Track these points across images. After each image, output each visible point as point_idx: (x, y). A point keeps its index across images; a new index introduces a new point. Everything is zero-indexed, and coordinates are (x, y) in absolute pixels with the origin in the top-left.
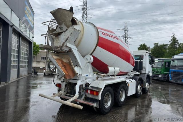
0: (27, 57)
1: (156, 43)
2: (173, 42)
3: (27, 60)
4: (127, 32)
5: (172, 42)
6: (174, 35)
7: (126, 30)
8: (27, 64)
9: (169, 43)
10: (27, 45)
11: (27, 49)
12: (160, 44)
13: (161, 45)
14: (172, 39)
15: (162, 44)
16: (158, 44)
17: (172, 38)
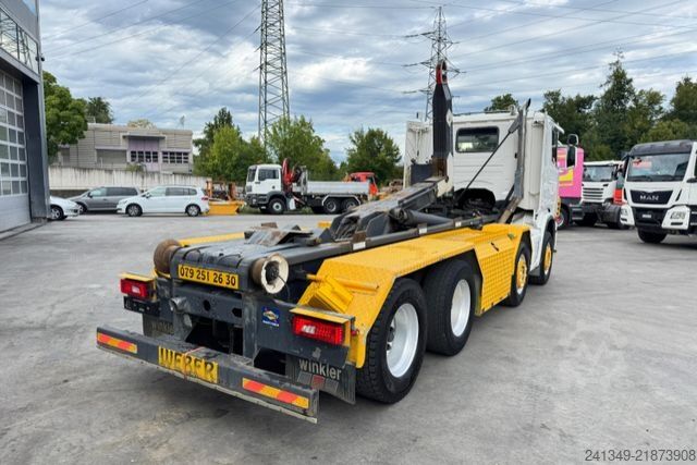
0: (18, 146)
1: (552, 90)
2: (614, 85)
3: (18, 162)
4: (442, 46)
5: (610, 86)
6: (621, 60)
7: (439, 40)
8: (20, 179)
9: (599, 93)
10: (15, 95)
11: (16, 112)
12: (566, 96)
13: (570, 100)
14: (610, 77)
15: (573, 97)
16: (558, 94)
17: (611, 73)
